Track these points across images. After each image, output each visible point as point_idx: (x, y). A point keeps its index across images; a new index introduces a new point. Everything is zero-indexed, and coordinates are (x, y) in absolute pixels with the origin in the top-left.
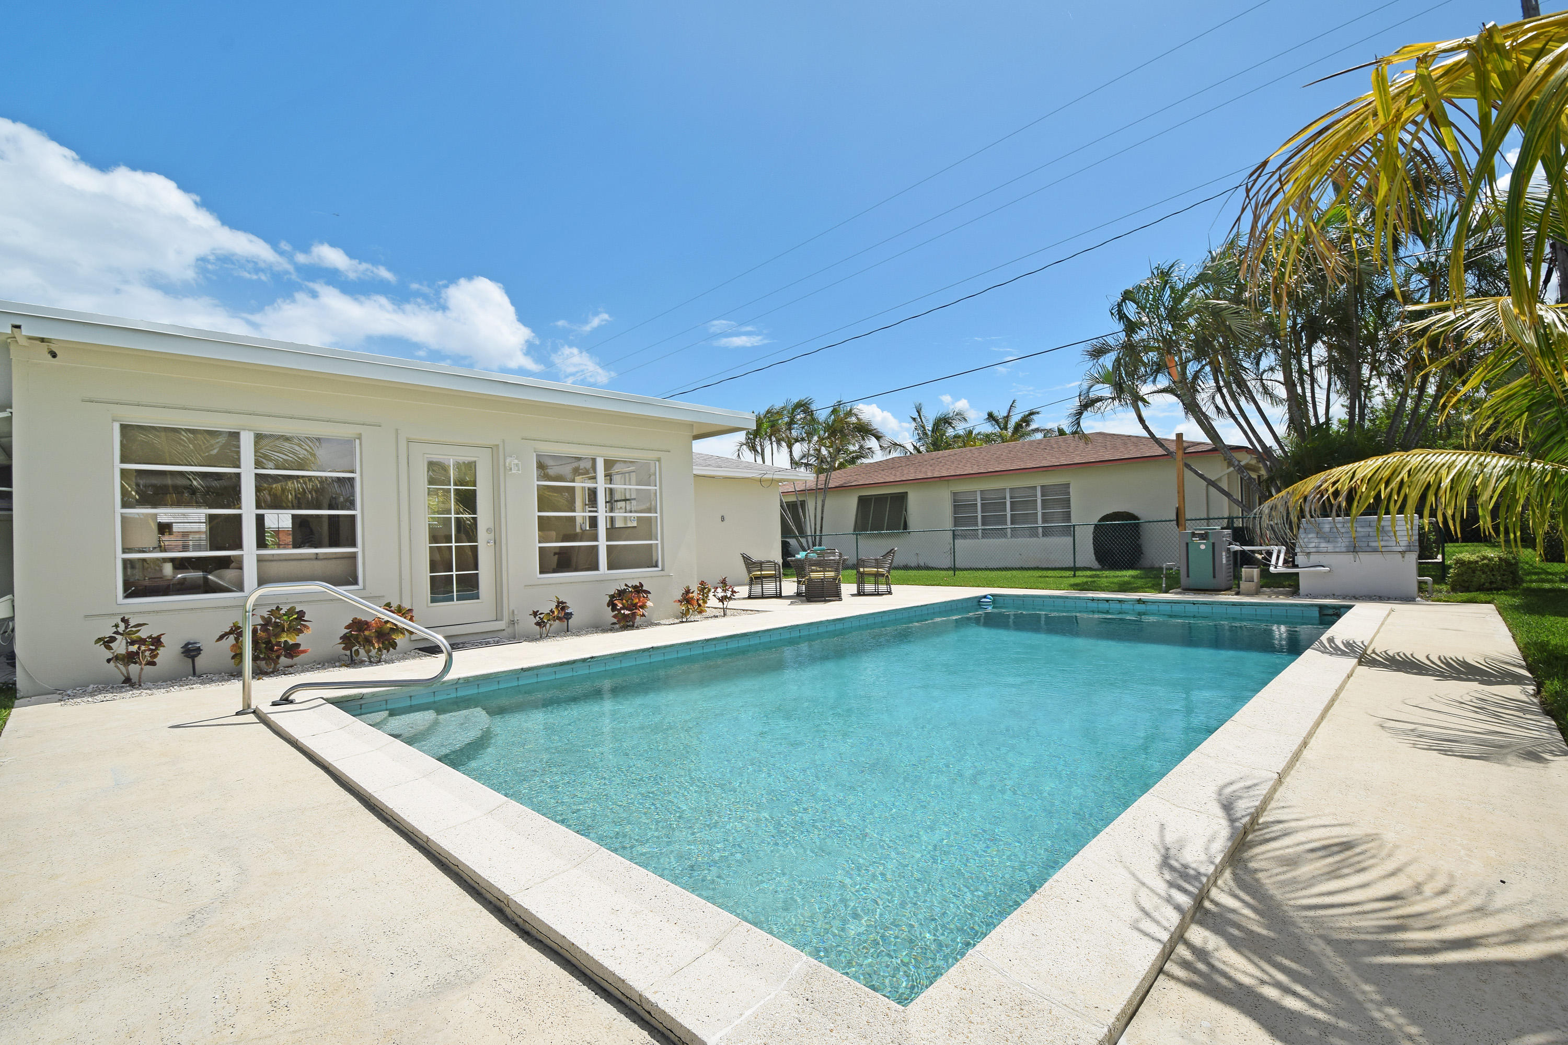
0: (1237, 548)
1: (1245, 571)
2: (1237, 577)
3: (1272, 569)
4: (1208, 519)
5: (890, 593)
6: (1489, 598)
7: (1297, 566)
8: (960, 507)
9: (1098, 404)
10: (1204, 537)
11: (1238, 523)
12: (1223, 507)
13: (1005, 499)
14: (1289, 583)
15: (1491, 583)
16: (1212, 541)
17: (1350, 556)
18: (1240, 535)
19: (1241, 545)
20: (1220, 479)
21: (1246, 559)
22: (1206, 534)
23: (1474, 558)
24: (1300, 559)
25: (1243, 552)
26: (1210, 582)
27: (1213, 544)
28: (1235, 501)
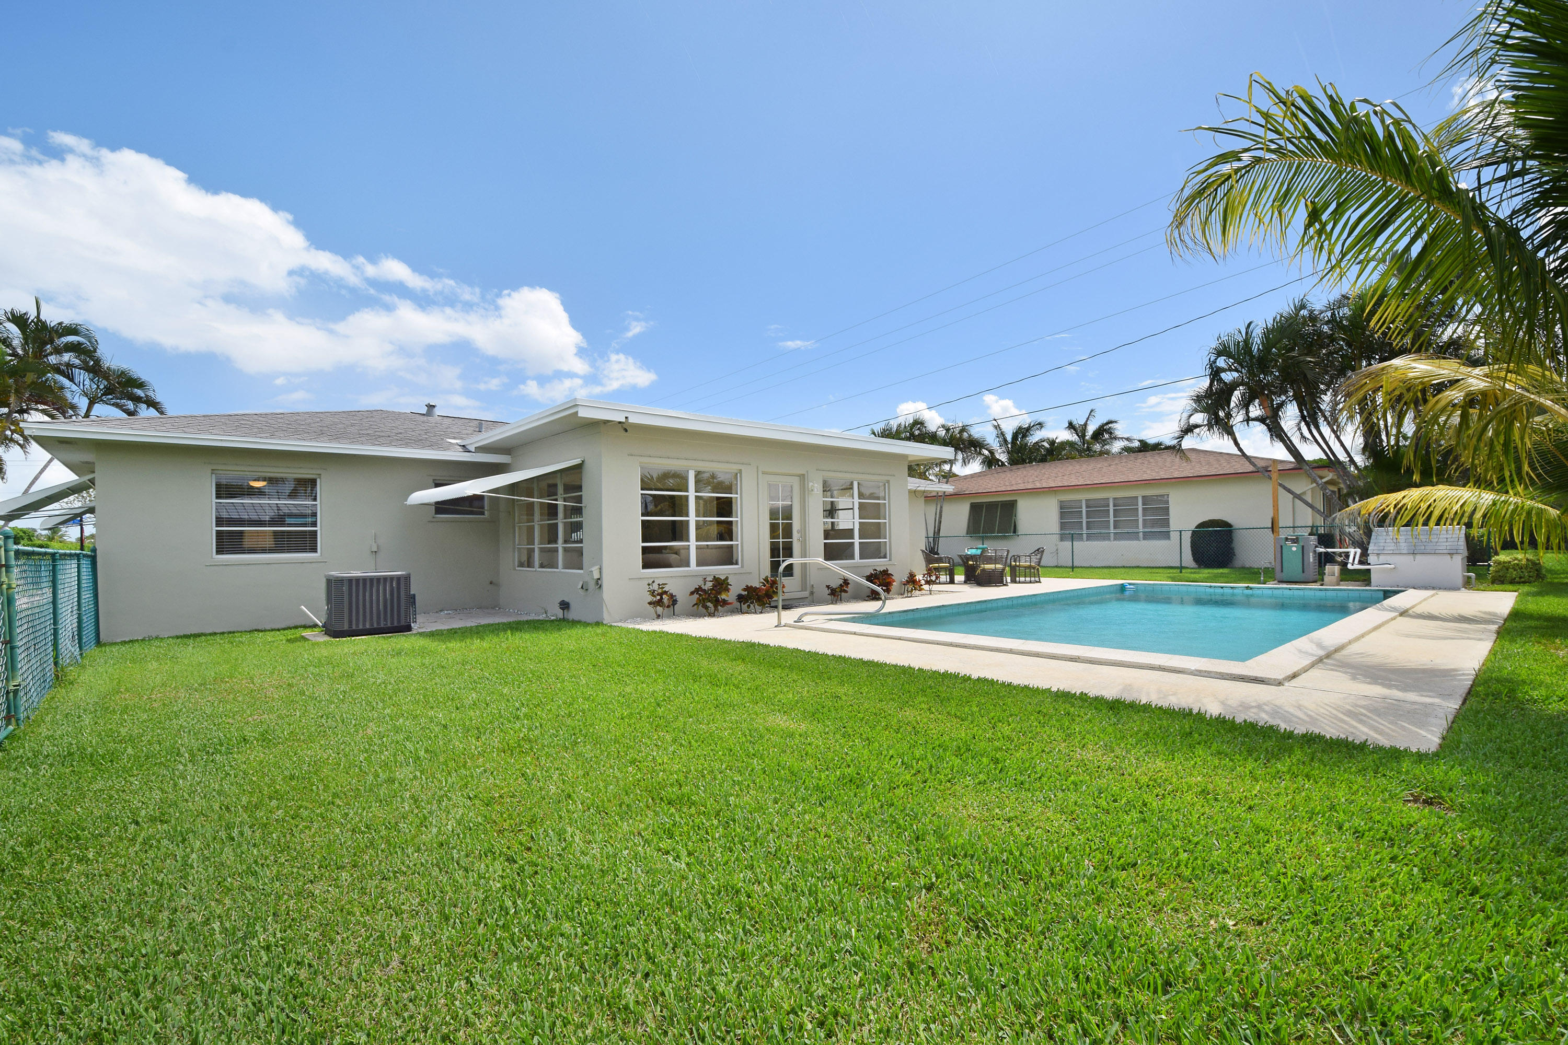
0: (1322, 550)
1: (1328, 568)
2: (1322, 574)
3: (1350, 566)
4: (1294, 527)
5: (1040, 582)
6: (1515, 588)
7: (1369, 564)
8: (1067, 513)
9: (1197, 431)
10: (1295, 541)
11: (1321, 531)
12: (1307, 517)
13: (1108, 506)
14: (1364, 577)
15: (1521, 578)
16: (1301, 544)
17: (1411, 557)
18: (1326, 540)
19: (1326, 547)
20: (1304, 493)
21: (1327, 559)
22: (1297, 539)
23: (1508, 559)
24: (1371, 559)
25: (1326, 553)
26: (1300, 577)
27: (1303, 547)
28: (1318, 511)
